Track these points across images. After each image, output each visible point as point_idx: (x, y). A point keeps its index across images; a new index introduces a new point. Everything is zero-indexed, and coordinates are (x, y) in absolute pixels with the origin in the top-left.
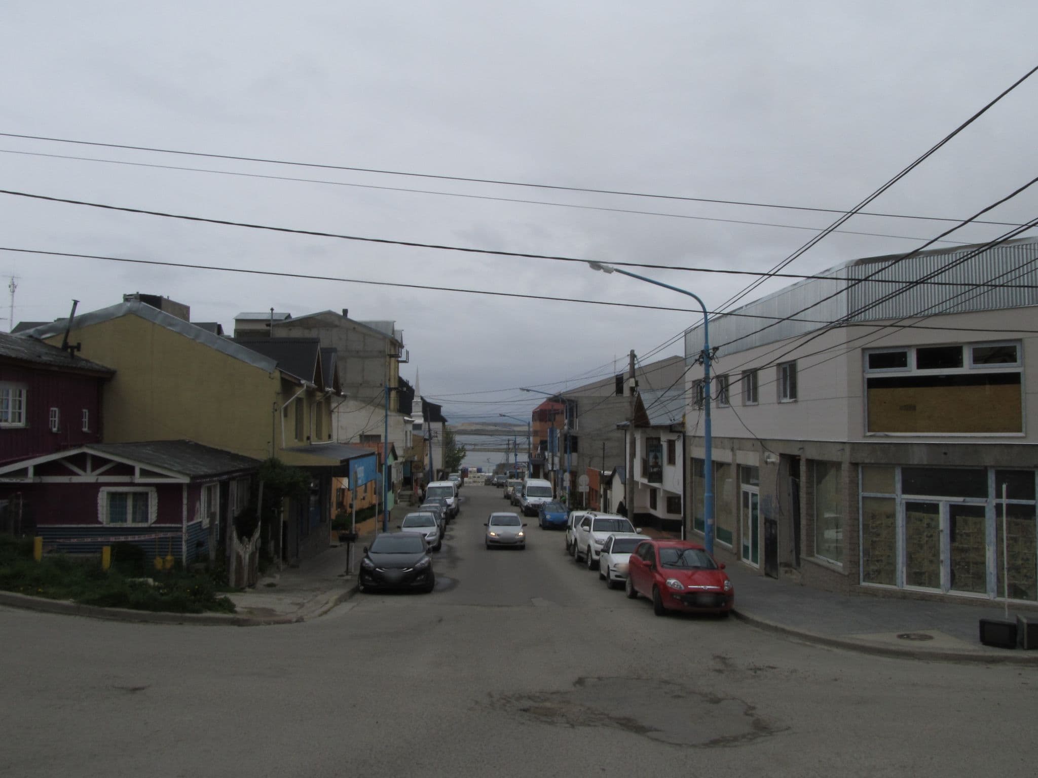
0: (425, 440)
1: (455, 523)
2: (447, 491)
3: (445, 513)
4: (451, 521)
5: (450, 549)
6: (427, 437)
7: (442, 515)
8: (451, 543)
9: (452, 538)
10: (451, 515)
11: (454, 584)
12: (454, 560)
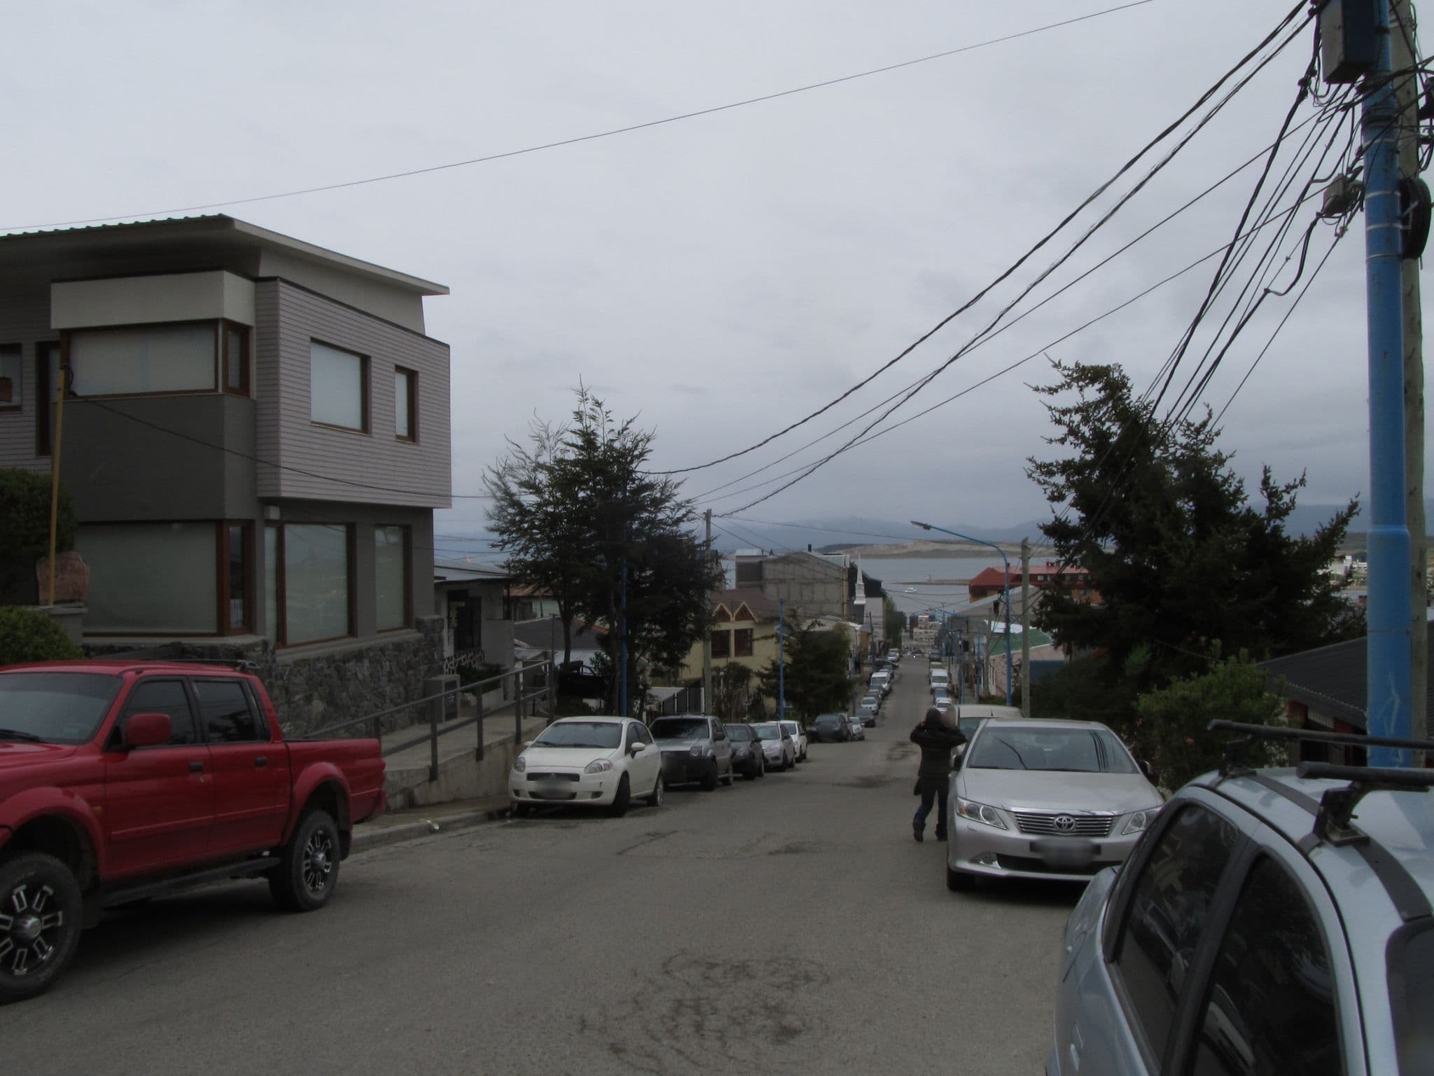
0: (869, 634)
1: (887, 699)
2: (883, 680)
3: (882, 695)
4: (887, 697)
5: (883, 713)
6: (869, 631)
7: (880, 696)
8: (884, 711)
9: (885, 708)
10: (886, 694)
11: (882, 726)
12: (883, 717)
